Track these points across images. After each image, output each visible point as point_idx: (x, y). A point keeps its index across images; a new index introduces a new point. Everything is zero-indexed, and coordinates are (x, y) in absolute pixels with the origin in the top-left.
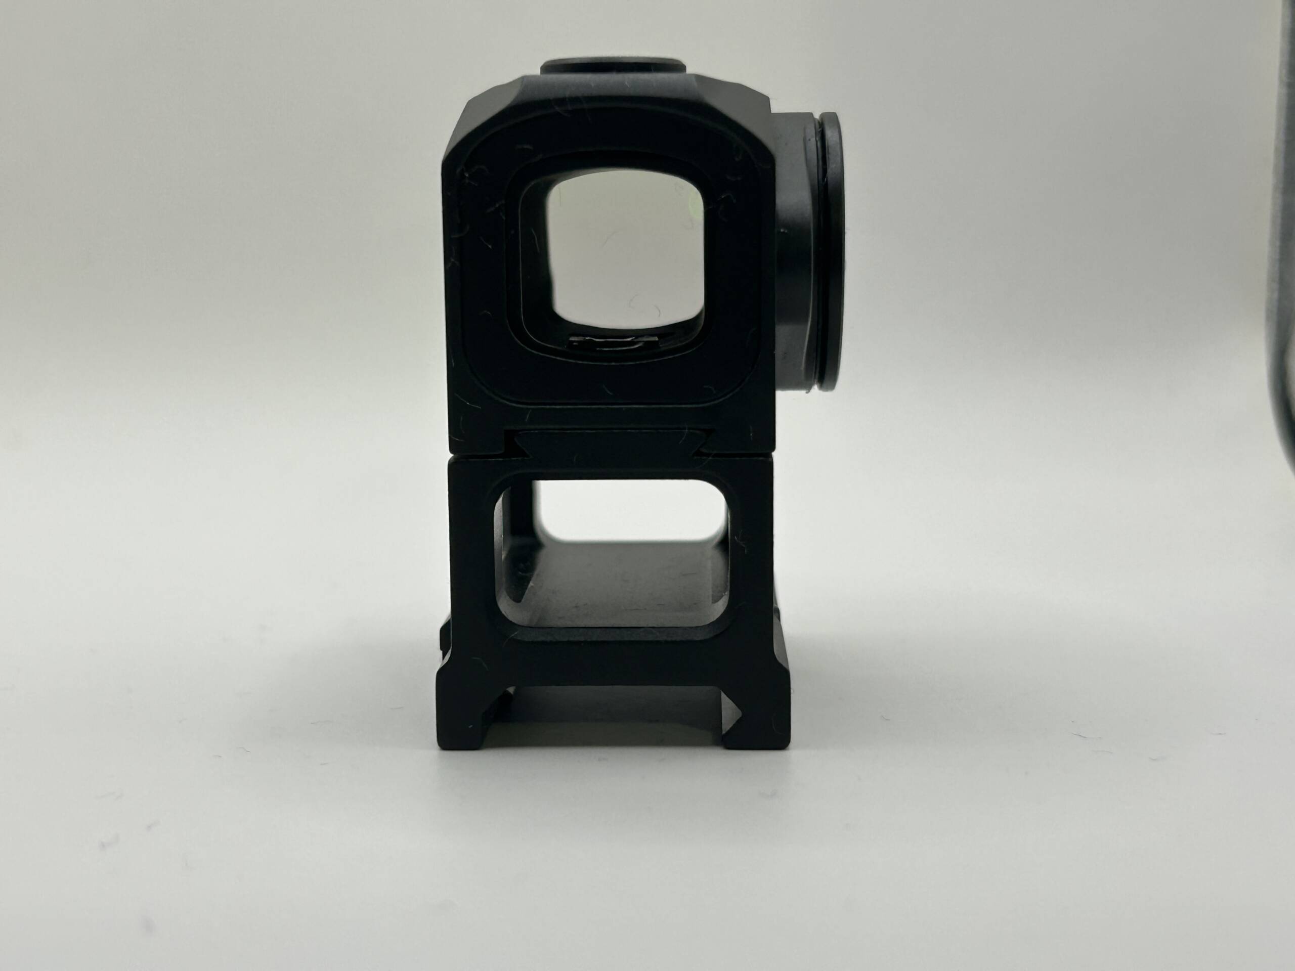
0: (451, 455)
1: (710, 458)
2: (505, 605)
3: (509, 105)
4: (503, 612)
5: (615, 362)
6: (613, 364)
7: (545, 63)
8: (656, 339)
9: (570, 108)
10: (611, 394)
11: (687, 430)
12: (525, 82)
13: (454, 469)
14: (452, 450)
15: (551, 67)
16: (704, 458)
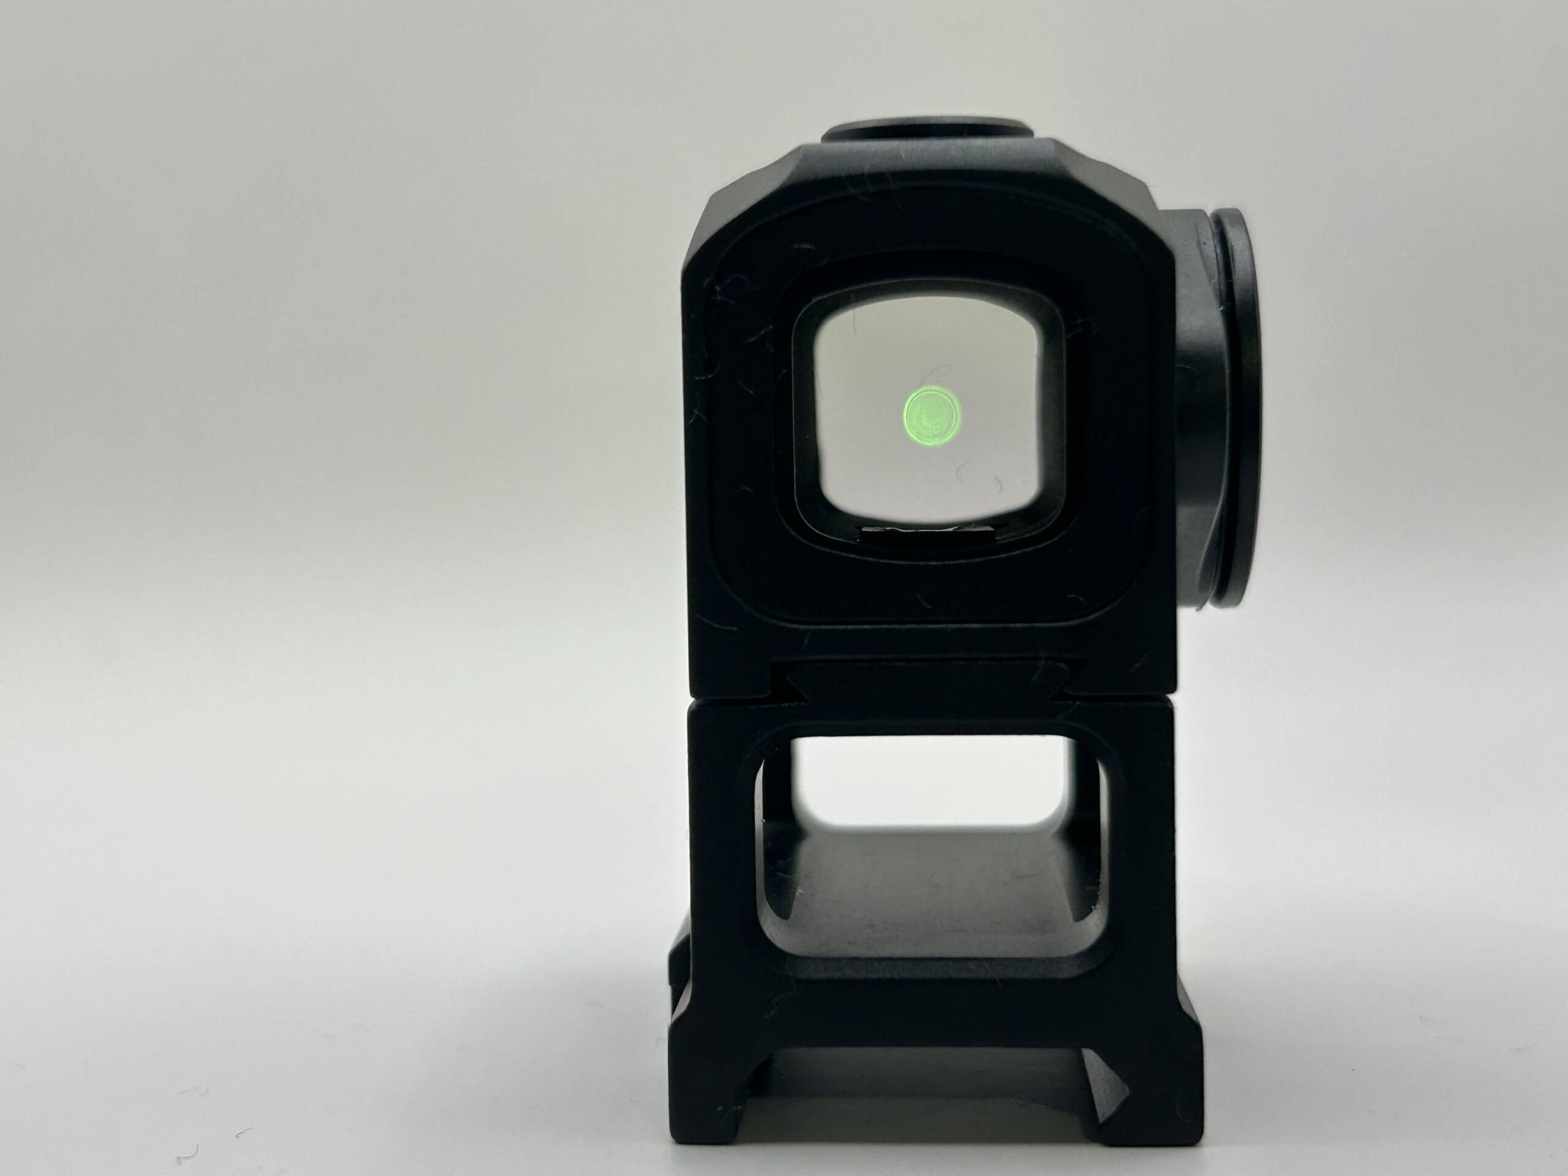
0: (692, 700)
1: (1078, 703)
2: (771, 926)
3: (780, 187)
4: (768, 935)
5: (936, 560)
6: (933, 563)
7: (830, 130)
8: (989, 529)
9: (870, 189)
10: (929, 607)
11: (1043, 662)
12: (803, 153)
13: (696, 720)
14: (694, 691)
15: (835, 135)
16: (1070, 702)
